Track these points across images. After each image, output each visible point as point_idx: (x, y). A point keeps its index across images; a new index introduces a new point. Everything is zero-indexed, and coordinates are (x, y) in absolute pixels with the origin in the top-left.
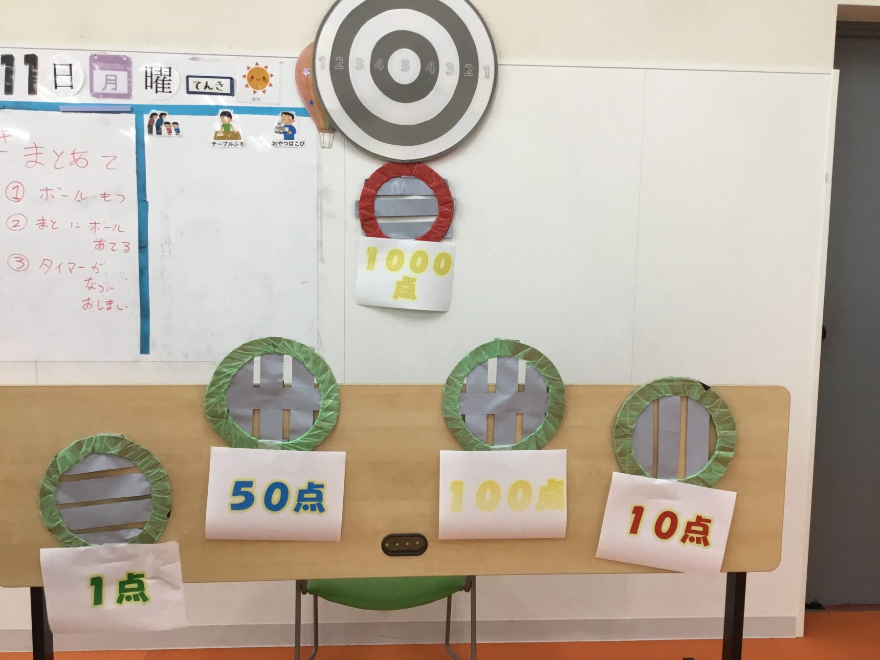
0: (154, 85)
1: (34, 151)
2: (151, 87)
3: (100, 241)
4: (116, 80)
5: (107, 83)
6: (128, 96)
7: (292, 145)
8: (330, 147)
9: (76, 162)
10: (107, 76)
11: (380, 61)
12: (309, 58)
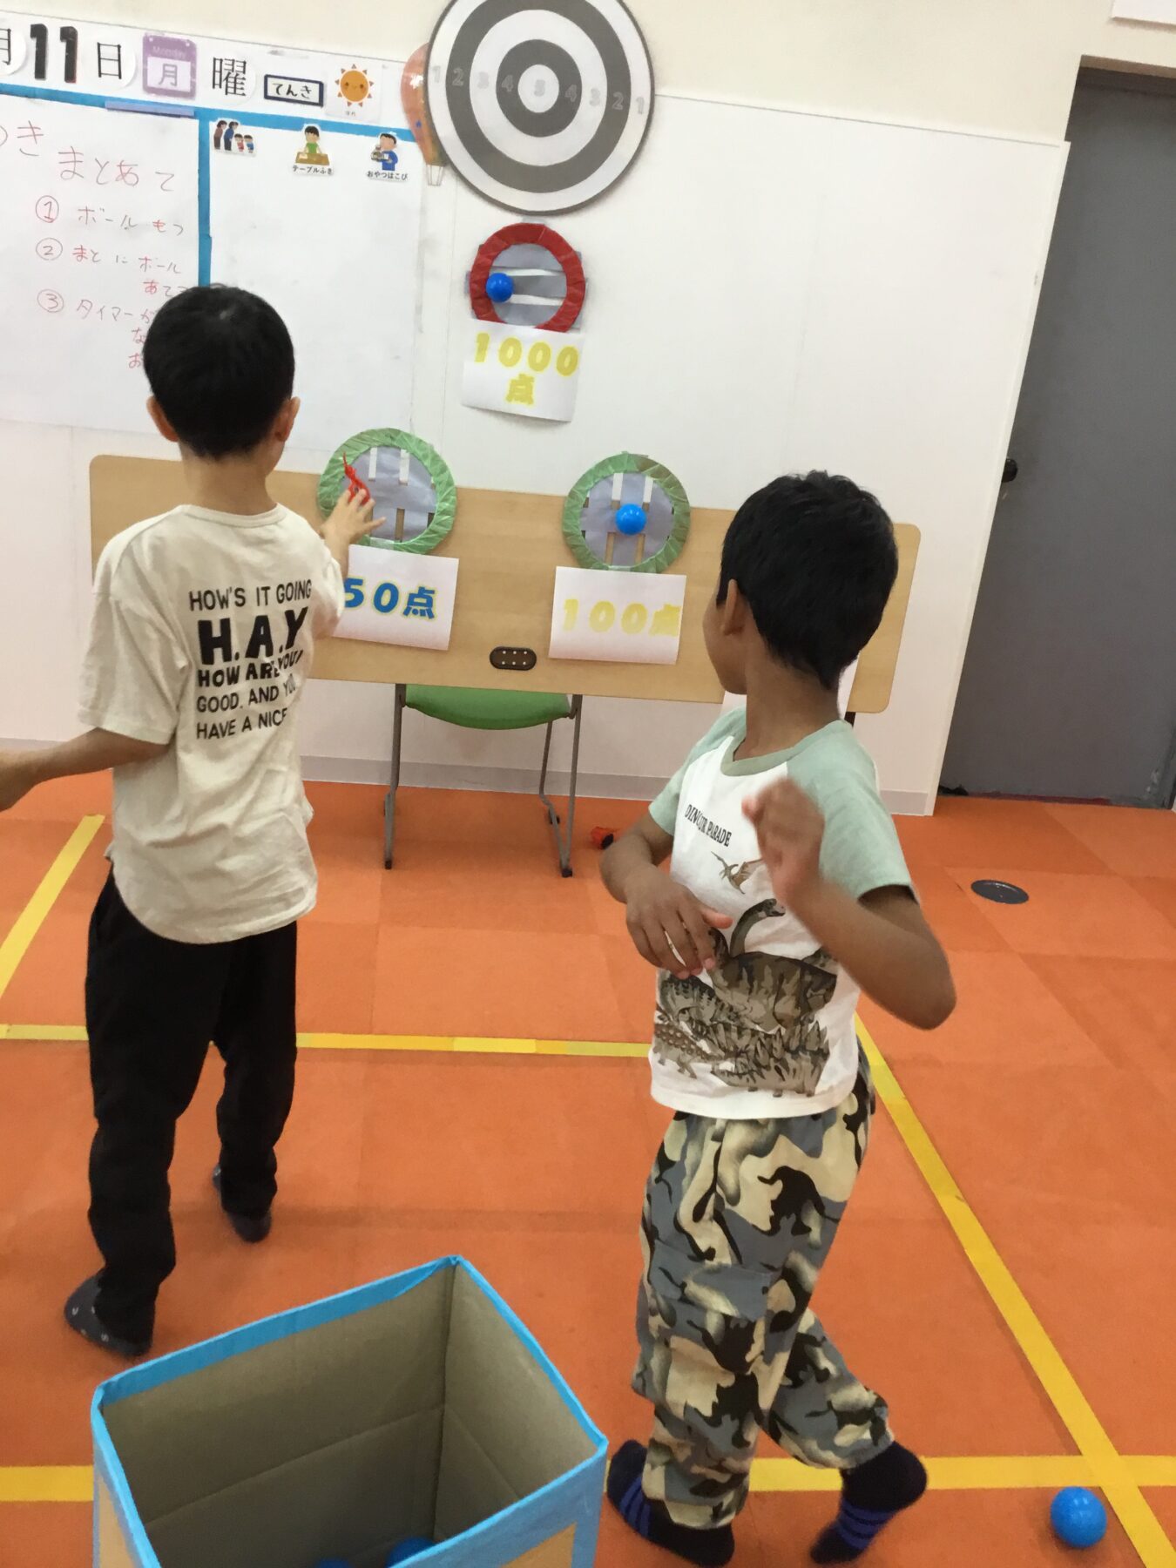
0: (224, 84)
1: (71, 157)
2: (220, 87)
3: (152, 283)
4: (176, 72)
5: (164, 76)
6: (190, 94)
7: (392, 177)
8: (438, 184)
9: (123, 178)
10: (165, 65)
11: (509, 78)
12: (422, 62)
